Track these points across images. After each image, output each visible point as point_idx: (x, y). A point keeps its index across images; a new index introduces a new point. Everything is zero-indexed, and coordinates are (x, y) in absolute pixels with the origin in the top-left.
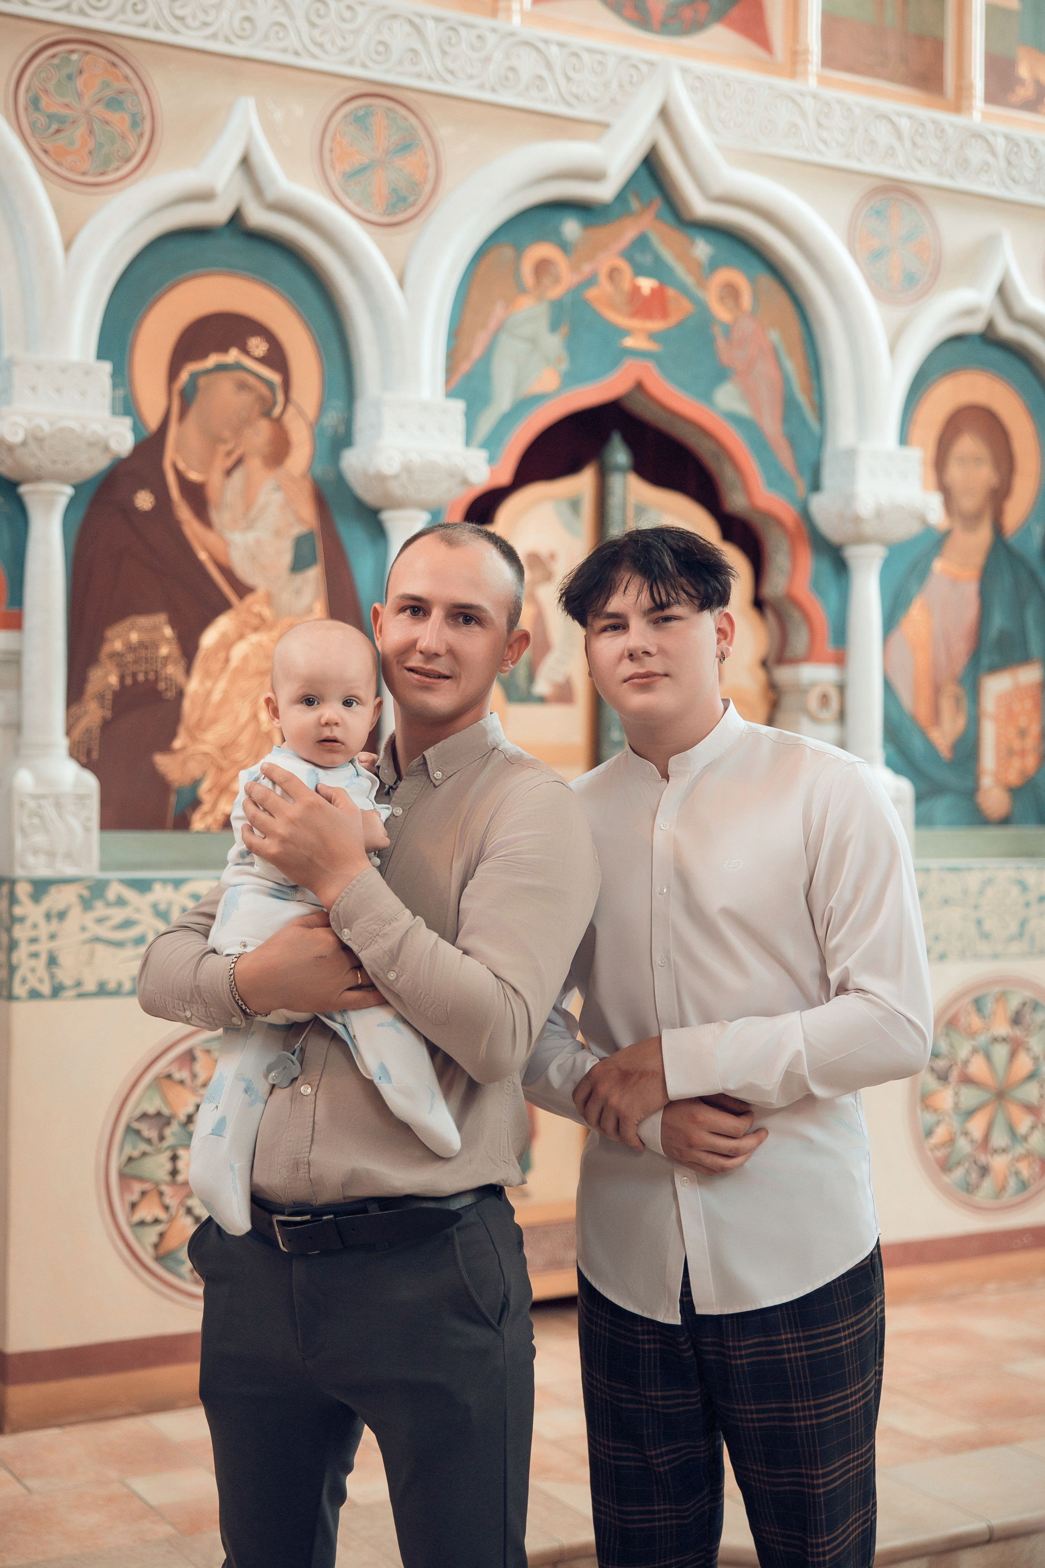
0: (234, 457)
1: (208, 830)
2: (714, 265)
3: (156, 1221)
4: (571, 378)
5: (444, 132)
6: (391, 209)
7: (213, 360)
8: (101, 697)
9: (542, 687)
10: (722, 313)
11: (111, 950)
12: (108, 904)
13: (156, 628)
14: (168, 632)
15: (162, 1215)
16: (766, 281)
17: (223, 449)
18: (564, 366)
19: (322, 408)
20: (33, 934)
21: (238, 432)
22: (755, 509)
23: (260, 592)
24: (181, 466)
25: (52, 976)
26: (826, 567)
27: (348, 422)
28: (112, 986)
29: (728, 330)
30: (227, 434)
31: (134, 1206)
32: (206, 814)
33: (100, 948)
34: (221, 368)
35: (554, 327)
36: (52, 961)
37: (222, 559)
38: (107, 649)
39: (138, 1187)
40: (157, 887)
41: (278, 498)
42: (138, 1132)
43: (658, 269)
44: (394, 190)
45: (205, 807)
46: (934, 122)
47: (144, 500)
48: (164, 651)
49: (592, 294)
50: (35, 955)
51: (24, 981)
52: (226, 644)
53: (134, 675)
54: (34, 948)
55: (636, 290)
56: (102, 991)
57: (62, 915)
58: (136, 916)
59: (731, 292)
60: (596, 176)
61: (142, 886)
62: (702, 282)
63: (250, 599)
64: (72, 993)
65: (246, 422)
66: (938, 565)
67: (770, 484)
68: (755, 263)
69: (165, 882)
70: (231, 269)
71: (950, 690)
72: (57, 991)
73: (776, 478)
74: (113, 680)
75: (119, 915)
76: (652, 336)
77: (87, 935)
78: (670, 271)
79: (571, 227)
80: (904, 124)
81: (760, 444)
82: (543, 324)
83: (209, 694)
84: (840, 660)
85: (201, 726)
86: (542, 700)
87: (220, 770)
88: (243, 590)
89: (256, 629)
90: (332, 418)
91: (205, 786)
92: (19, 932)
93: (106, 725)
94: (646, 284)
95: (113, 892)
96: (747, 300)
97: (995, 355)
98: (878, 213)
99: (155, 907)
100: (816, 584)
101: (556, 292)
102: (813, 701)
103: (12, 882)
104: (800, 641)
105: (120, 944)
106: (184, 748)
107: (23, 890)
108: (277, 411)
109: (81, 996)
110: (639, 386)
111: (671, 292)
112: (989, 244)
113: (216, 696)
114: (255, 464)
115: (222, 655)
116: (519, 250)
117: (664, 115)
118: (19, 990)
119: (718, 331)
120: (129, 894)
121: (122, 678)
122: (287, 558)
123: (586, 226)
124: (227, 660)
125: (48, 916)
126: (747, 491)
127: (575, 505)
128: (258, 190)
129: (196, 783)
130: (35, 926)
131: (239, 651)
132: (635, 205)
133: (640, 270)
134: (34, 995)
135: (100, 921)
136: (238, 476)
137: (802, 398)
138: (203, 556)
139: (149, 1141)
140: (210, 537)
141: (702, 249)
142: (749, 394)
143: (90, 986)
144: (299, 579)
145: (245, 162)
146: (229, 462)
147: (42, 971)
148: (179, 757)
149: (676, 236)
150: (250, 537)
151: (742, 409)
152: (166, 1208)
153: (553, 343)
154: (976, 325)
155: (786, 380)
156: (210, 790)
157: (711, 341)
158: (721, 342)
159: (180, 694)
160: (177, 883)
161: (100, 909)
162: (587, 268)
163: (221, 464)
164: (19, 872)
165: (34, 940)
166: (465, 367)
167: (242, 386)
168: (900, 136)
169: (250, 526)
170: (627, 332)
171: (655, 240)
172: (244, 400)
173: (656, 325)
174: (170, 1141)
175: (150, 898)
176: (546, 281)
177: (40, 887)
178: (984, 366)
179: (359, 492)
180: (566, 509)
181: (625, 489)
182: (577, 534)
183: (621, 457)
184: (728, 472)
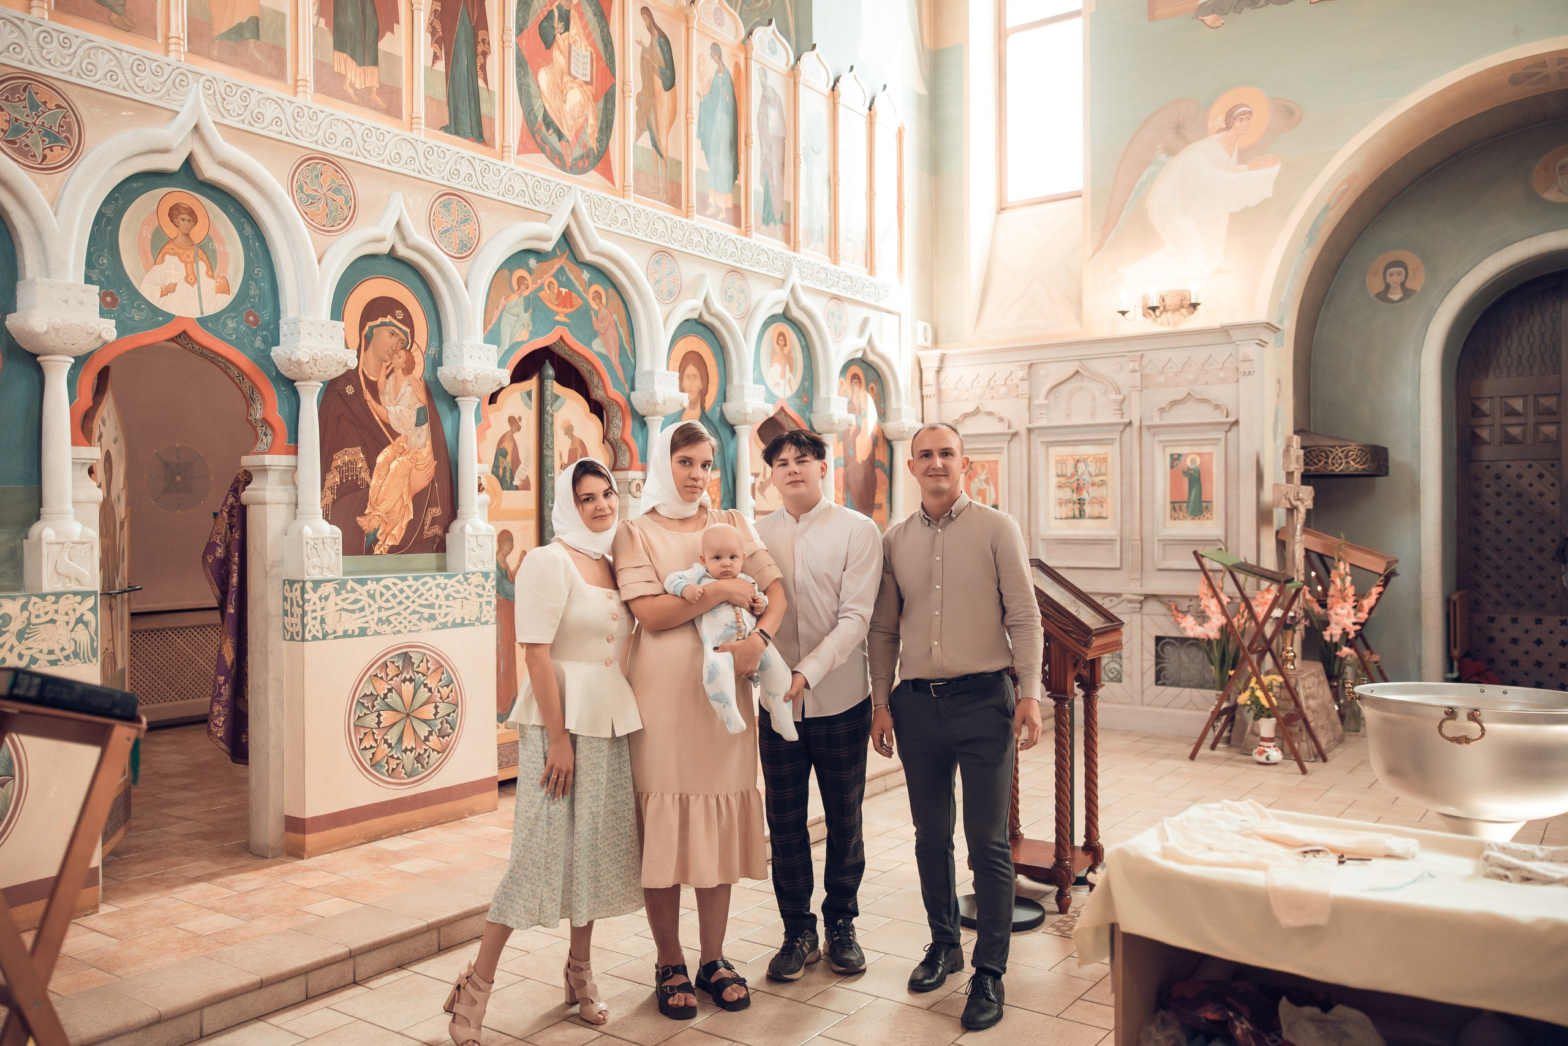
1: (381, 553)
3: (371, 747)
4: (533, 334)
5: (482, 214)
6: (460, 251)
7: (380, 320)
8: (332, 488)
9: (516, 482)
10: (594, 306)
11: (350, 615)
12: (347, 592)
15: (374, 745)
16: (611, 291)
17: (385, 365)
19: (428, 346)
20: (314, 607)
21: (391, 357)
22: (608, 397)
23: (403, 435)
25: (323, 629)
26: (637, 426)
27: (440, 353)
28: (350, 632)
30: (387, 357)
31: (361, 740)
33: (343, 613)
34: (383, 324)
36: (323, 621)
37: (385, 420)
38: (334, 464)
39: (363, 731)
40: (369, 582)
42: (363, 704)
43: (568, 284)
44: (461, 241)
46: (680, 222)
47: (350, 390)
49: (541, 294)
50: (315, 618)
51: (310, 631)
52: (388, 462)
53: (347, 477)
54: (314, 615)
55: (560, 293)
56: (345, 635)
57: (327, 598)
58: (360, 597)
59: (598, 295)
60: (546, 239)
61: (362, 582)
64: (332, 636)
65: (395, 352)
67: (615, 386)
68: (607, 282)
69: (372, 580)
70: (387, 276)
72: (325, 636)
73: (617, 384)
75: (352, 597)
76: (566, 315)
77: (338, 607)
79: (532, 262)
80: (669, 222)
84: (644, 469)
88: (395, 435)
90: (433, 351)
92: (307, 607)
93: (334, 502)
94: (564, 290)
95: (349, 586)
96: (604, 300)
97: (701, 329)
98: (657, 261)
99: (368, 592)
100: (633, 433)
101: (527, 293)
103: (304, 582)
104: (625, 460)
105: (353, 611)
107: (309, 586)
108: (408, 348)
109: (335, 638)
110: (561, 339)
112: (699, 279)
114: (399, 372)
115: (386, 468)
116: (511, 273)
117: (574, 212)
118: (308, 636)
120: (357, 586)
121: (341, 479)
123: (537, 262)
124: (389, 470)
125: (320, 599)
126: (605, 389)
127: (528, 394)
128: (403, 238)
130: (314, 604)
132: (558, 253)
134: (315, 638)
135: (344, 600)
139: (368, 708)
140: (379, 408)
141: (586, 275)
142: (606, 344)
143: (340, 633)
145: (398, 225)
147: (318, 627)
148: (368, 518)
149: (575, 268)
150: (398, 408)
151: (604, 351)
152: (376, 741)
153: (526, 317)
154: (695, 315)
155: (620, 338)
159: (368, 486)
160: (378, 581)
161: (344, 595)
163: (384, 372)
164: (307, 577)
165: (314, 611)
167: (393, 334)
168: (666, 228)
170: (557, 314)
173: (569, 310)
174: (377, 707)
175: (366, 588)
177: (317, 584)
178: (697, 334)
179: (446, 387)
180: (525, 396)
181: (552, 386)
182: (530, 408)
183: (551, 372)
184: (596, 380)
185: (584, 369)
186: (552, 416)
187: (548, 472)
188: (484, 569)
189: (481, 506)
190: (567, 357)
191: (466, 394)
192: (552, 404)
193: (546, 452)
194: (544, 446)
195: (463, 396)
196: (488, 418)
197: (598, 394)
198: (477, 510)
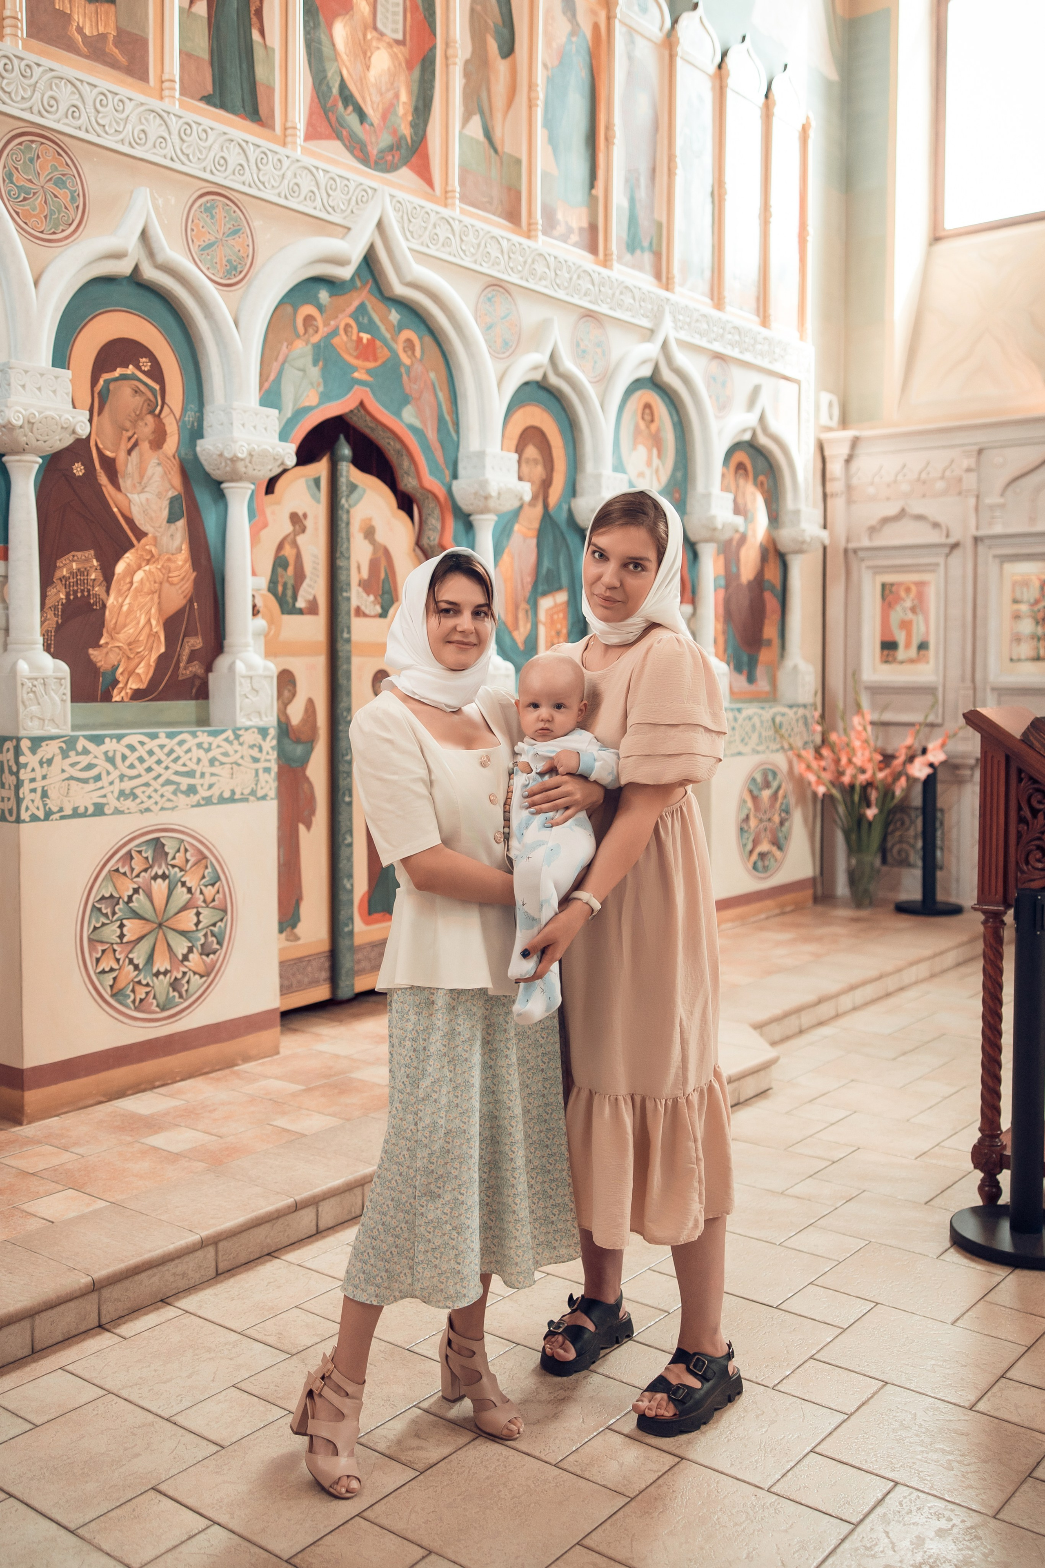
0: (133, 440)
1: (122, 701)
3: (112, 970)
4: (325, 397)
5: (257, 224)
6: (227, 275)
8: (55, 608)
9: (301, 604)
11: (81, 785)
12: (78, 754)
13: (87, 560)
14: (95, 563)
15: (116, 966)
18: (321, 389)
19: (184, 410)
20: (32, 775)
21: (134, 423)
22: (423, 488)
23: (150, 535)
24: (101, 446)
25: (45, 805)
26: (461, 528)
27: (200, 420)
28: (81, 810)
30: (128, 424)
31: (98, 960)
32: (122, 688)
33: (73, 783)
36: (45, 794)
38: (58, 574)
39: (100, 948)
40: (107, 740)
41: (159, 470)
42: (100, 910)
44: (229, 261)
45: (120, 685)
46: (520, 244)
47: (78, 469)
48: (93, 577)
50: (34, 791)
51: (27, 809)
53: (75, 592)
54: (33, 785)
56: (75, 814)
57: (50, 762)
58: (95, 761)
60: (343, 263)
61: (98, 740)
63: (143, 541)
64: (57, 816)
65: (140, 417)
66: (517, 527)
67: (431, 473)
69: (111, 737)
71: (524, 606)
72: (48, 815)
74: (62, 596)
75: (85, 760)
77: (66, 775)
80: (504, 243)
81: (426, 447)
82: (309, 359)
83: (121, 606)
85: (116, 629)
86: (301, 612)
87: (129, 658)
88: (140, 535)
89: (148, 562)
90: (190, 417)
91: (120, 670)
92: (23, 775)
93: (59, 627)
95: (81, 743)
96: (418, 353)
97: (545, 395)
98: (489, 300)
99: (106, 753)
100: (455, 538)
103: (18, 739)
105: (85, 781)
106: (107, 643)
107: (25, 744)
109: (63, 818)
110: (362, 404)
112: (544, 326)
113: (125, 608)
114: (145, 446)
115: (128, 580)
117: (380, 225)
118: (24, 815)
120: (91, 746)
121: (68, 595)
122: (165, 513)
124: (131, 583)
125: (41, 763)
126: (419, 476)
127: (317, 482)
128: (151, 254)
129: (115, 668)
130: (33, 770)
131: (139, 576)
134: (34, 818)
135: (73, 765)
136: (134, 453)
138: (115, 510)
139: (106, 915)
140: (119, 497)
141: (395, 316)
143: (68, 811)
144: (173, 526)
145: (144, 234)
146: (130, 445)
147: (38, 802)
148: (105, 650)
149: (380, 305)
150: (143, 496)
151: (417, 423)
152: (118, 960)
154: (538, 376)
156: (122, 674)
159: (104, 606)
160: (119, 738)
161: (73, 757)
163: (125, 446)
164: (22, 732)
165: (32, 780)
166: (266, 385)
168: (502, 252)
169: (142, 491)
171: (370, 308)
172: (138, 400)
174: (119, 914)
175: (103, 748)
177: (36, 743)
178: (539, 402)
179: (208, 468)
180: (312, 484)
181: (348, 471)
182: (318, 502)
183: (346, 451)
184: (406, 463)
185: (390, 448)
186: (348, 512)
187: (342, 590)
188: (261, 724)
189: (256, 635)
190: (367, 431)
191: (236, 477)
192: (348, 496)
193: (341, 563)
194: (338, 555)
195: (232, 480)
196: (263, 514)
197: (408, 483)
198: (250, 639)
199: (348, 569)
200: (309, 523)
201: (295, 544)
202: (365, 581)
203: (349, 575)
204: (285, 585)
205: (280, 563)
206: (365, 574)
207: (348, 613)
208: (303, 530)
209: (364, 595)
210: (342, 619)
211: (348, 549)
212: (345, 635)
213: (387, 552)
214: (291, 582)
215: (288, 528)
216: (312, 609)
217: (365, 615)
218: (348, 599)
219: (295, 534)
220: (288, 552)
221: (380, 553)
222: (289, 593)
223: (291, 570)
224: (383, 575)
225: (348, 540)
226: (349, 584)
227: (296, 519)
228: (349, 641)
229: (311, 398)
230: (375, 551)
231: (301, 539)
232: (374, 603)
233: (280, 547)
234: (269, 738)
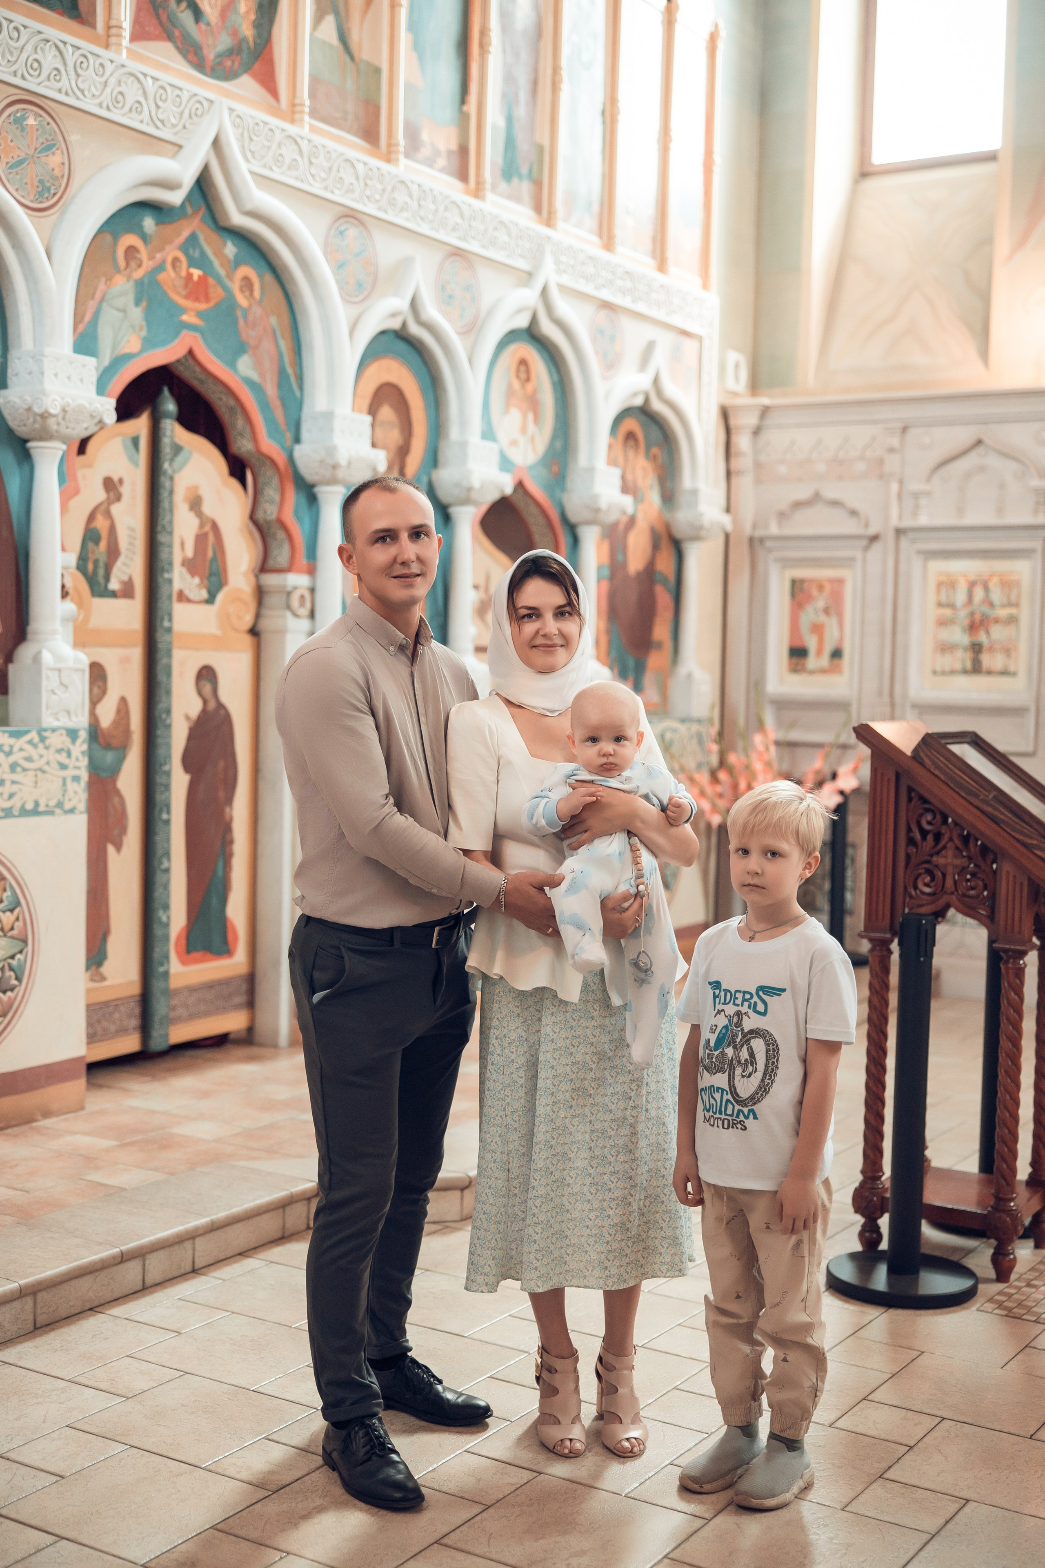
2: (238, 263)
4: (148, 343)
5: (74, 138)
6: (39, 198)
10: (242, 300)
16: (269, 278)
18: (144, 333)
22: (259, 452)
26: (303, 501)
29: (246, 312)
35: (137, 303)
43: (201, 262)
44: (41, 182)
46: (378, 169)
49: (162, 277)
55: (190, 276)
59: (247, 284)
60: (173, 186)
62: (230, 277)
67: (270, 435)
68: (262, 263)
76: (199, 314)
78: (211, 263)
79: (149, 223)
80: (360, 167)
81: (265, 404)
82: (131, 298)
84: (312, 570)
94: (196, 273)
97: (405, 347)
98: (341, 233)
100: (296, 513)
101: (139, 274)
102: (295, 602)
104: (282, 556)
110: (191, 352)
111: (211, 281)
112: (406, 263)
116: (116, 238)
117: (216, 143)
119: (239, 314)
123: (157, 224)
126: (255, 438)
127: (135, 441)
132: (189, 210)
133: (192, 263)
137: (290, 371)
141: (230, 249)
142: (258, 365)
149: (214, 236)
151: (254, 376)
154: (395, 324)
155: (280, 356)
157: (235, 322)
158: (241, 322)
162: (158, 256)
168: (357, 177)
170: (184, 310)
171: (201, 239)
173: (202, 306)
176: (133, 264)
178: (398, 355)
179: (13, 424)
180: (130, 444)
181: (172, 431)
182: (136, 465)
183: (170, 406)
184: (240, 423)
185: (221, 403)
186: (172, 478)
187: (163, 570)
188: (70, 725)
189: (65, 620)
190: (195, 383)
191: (45, 435)
192: (172, 460)
193: (162, 538)
194: (159, 528)
195: (41, 439)
196: (74, 478)
197: (243, 446)
198: (58, 626)
199: (170, 546)
200: (125, 490)
201: (108, 515)
202: (190, 560)
203: (171, 553)
204: (96, 562)
205: (91, 536)
206: (190, 552)
207: (170, 597)
208: (119, 498)
209: (188, 577)
210: (162, 604)
211: (171, 522)
212: (166, 624)
213: (215, 527)
214: (103, 559)
215: (101, 495)
216: (127, 592)
217: (189, 601)
218: (170, 581)
219: (109, 502)
220: (101, 523)
221: (208, 528)
222: (101, 572)
223: (103, 544)
224: (210, 554)
225: (171, 511)
226: (171, 564)
227: (110, 485)
228: (169, 630)
229: (132, 343)
230: (202, 525)
231: (115, 509)
232: (200, 586)
233: (91, 517)
234: (79, 741)
